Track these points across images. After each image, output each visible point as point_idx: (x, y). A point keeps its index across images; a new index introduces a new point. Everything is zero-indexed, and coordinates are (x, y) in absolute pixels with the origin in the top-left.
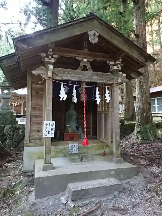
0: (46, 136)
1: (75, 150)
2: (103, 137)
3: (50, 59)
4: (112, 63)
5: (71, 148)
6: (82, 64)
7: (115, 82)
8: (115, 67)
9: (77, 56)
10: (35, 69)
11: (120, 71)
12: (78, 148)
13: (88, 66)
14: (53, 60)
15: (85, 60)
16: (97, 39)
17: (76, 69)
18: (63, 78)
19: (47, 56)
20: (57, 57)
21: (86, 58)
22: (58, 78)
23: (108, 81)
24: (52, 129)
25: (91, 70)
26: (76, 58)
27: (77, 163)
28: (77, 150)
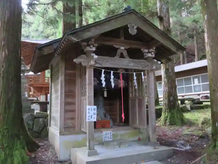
0: (89, 121)
1: (109, 138)
2: (138, 123)
3: (92, 48)
4: (146, 51)
5: (105, 136)
6: (119, 52)
7: (149, 69)
8: (150, 55)
9: (115, 44)
10: (76, 58)
11: (154, 58)
12: (112, 135)
13: (125, 53)
14: (94, 49)
15: (122, 48)
16: (136, 31)
17: (114, 57)
18: (103, 66)
19: (89, 45)
20: (97, 46)
21: (123, 46)
22: (98, 65)
23: (143, 67)
24: (94, 114)
25: (128, 57)
26: (114, 46)
27: (115, 149)
28: (111, 138)
